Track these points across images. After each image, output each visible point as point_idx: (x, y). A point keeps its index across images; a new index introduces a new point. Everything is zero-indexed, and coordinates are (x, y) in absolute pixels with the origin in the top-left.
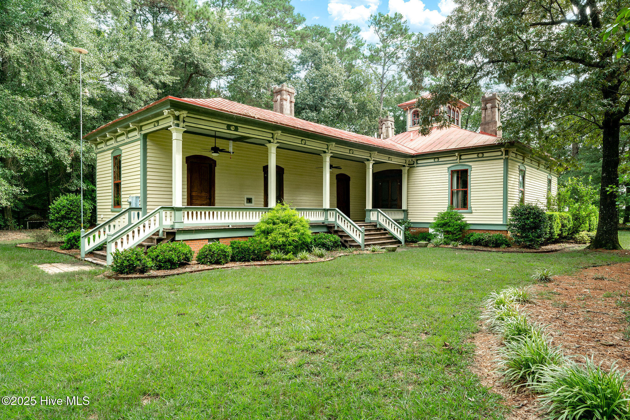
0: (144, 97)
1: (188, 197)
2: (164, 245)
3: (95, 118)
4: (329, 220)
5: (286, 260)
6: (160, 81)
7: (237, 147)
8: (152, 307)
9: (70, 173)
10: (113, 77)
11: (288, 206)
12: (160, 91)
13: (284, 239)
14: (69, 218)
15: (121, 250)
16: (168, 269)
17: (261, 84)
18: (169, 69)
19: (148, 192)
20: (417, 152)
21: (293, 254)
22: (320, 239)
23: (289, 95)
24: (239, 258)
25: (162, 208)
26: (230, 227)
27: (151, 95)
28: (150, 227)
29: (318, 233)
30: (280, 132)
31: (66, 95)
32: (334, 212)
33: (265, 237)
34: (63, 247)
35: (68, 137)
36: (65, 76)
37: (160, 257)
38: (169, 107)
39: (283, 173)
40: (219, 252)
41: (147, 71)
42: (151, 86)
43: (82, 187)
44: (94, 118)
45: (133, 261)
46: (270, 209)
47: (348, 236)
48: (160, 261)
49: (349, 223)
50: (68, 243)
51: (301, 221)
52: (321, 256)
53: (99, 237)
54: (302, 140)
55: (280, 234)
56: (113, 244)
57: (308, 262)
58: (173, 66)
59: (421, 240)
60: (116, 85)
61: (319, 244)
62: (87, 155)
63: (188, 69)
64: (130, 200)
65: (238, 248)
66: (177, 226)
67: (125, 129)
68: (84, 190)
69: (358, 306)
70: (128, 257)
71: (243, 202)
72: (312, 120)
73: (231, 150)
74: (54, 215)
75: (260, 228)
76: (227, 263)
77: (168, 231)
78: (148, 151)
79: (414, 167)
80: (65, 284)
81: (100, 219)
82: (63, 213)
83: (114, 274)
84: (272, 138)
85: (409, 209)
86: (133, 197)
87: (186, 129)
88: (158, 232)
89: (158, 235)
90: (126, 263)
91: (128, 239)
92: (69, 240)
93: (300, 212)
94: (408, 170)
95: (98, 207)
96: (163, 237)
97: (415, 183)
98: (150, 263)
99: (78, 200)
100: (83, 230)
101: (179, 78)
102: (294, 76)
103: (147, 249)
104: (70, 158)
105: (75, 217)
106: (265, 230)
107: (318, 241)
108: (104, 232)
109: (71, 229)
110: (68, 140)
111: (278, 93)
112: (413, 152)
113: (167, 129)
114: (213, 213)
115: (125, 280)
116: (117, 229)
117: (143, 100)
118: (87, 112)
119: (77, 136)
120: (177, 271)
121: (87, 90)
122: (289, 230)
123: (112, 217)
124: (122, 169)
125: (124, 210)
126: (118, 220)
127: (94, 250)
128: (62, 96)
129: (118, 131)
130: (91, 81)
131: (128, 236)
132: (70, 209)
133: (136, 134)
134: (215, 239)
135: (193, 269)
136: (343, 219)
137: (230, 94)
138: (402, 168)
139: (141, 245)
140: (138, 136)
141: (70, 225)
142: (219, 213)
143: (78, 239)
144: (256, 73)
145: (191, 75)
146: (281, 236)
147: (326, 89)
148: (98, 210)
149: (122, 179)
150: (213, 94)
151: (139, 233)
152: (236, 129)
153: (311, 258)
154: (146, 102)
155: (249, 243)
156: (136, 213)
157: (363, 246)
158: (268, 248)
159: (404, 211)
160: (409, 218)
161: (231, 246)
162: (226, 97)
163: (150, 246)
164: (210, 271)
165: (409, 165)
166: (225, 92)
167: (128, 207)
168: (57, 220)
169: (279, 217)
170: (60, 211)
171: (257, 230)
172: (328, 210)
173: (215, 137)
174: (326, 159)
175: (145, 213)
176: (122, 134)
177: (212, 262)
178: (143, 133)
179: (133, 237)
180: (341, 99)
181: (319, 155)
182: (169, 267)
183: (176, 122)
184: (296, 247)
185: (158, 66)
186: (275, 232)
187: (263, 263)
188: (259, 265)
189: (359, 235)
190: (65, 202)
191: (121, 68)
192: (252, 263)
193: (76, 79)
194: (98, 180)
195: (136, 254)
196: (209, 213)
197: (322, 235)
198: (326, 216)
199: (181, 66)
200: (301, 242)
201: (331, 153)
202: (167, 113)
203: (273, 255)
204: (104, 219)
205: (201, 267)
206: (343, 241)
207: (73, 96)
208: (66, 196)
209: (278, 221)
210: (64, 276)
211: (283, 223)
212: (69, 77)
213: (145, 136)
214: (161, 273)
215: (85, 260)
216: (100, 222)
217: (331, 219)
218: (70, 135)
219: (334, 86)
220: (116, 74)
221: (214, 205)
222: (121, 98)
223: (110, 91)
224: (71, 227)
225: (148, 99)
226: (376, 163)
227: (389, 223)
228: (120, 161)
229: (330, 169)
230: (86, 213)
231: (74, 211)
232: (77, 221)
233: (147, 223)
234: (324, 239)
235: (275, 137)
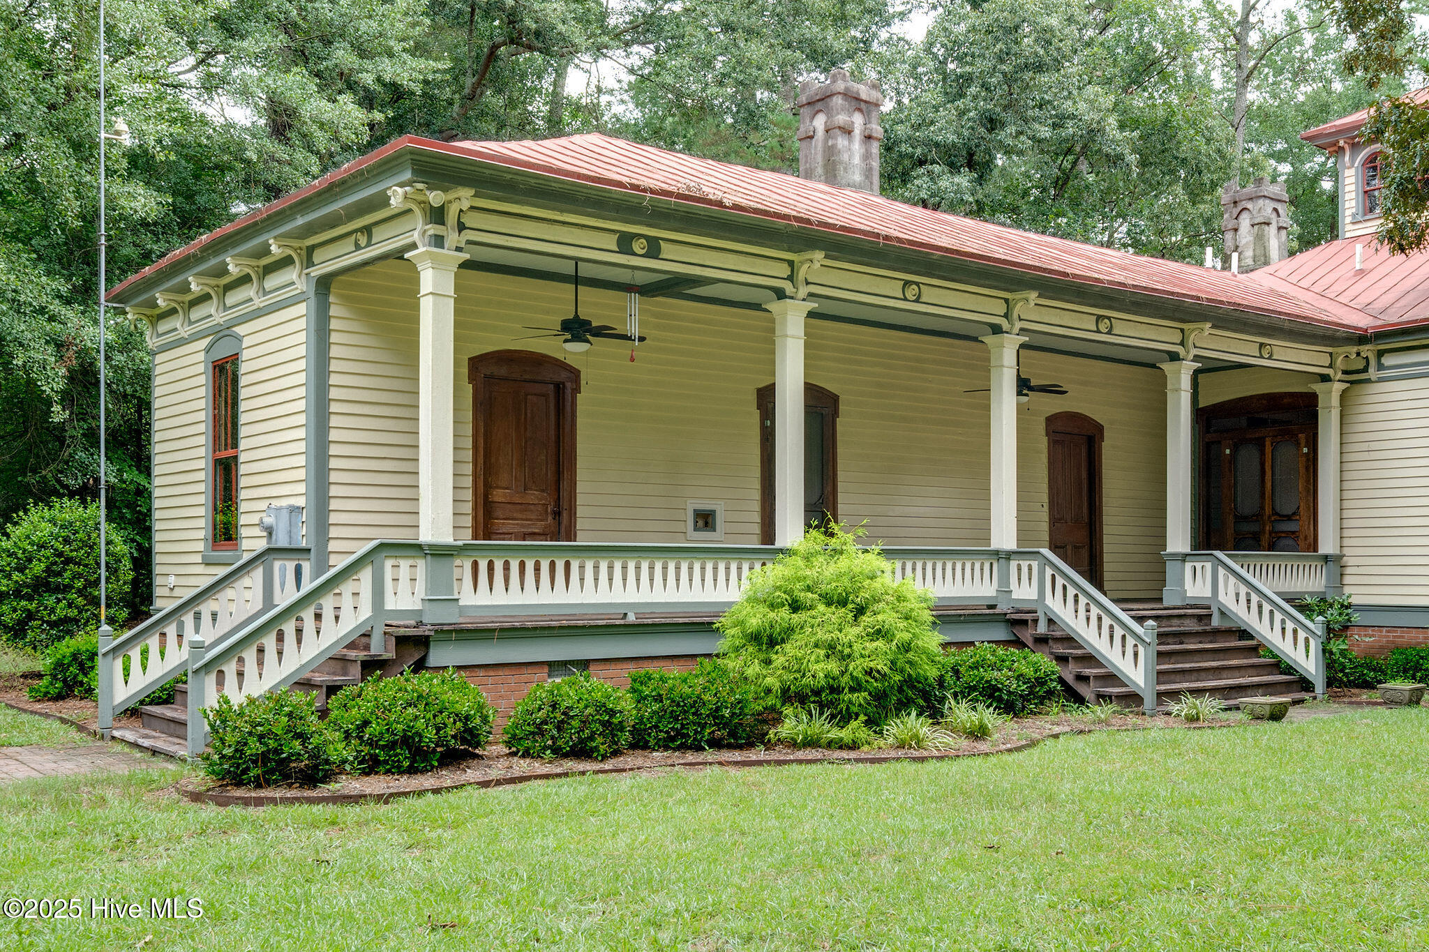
0: (321, 140)
1: (475, 509)
2: (389, 687)
3: (148, 224)
4: (1014, 596)
5: (841, 748)
6: (379, 80)
7: (656, 315)
8: (343, 902)
9: (61, 427)
10: (213, 70)
11: (850, 537)
12: (378, 116)
13: (833, 666)
14: (57, 589)
15: (237, 699)
16: (401, 773)
17: (755, 72)
18: (411, 32)
19: (334, 491)
20: (1379, 323)
21: (869, 723)
22: (975, 667)
23: (860, 110)
24: (662, 735)
25: (382, 546)
26: (631, 618)
27: (345, 133)
28: (337, 618)
29: (972, 644)
30: (819, 255)
31: (51, 143)
32: (1035, 565)
33: (762, 656)
34: (38, 691)
35: (59, 296)
36: (49, 76)
37: (374, 728)
38: (407, 175)
39: (836, 413)
40: (588, 711)
41: (331, 43)
42: (346, 99)
43: (102, 474)
44: (144, 223)
45: (276, 737)
46: (781, 551)
47: (1090, 659)
48: (372, 743)
49: (1093, 607)
50: (54, 677)
51: (899, 599)
52: (979, 733)
53: (162, 654)
54: (907, 283)
55: (816, 646)
56: (211, 680)
57: (925, 754)
58: (428, 21)
59: (1393, 677)
60: (223, 99)
61: (974, 688)
62: (119, 358)
63: (482, 25)
64: (269, 520)
65: (659, 698)
66: (436, 616)
67: (254, 262)
68: (110, 488)
69: (1103, 917)
70: (260, 724)
71: (680, 527)
72: (953, 207)
73: (634, 329)
74: (9, 577)
75: (741, 623)
76: (616, 753)
77: (402, 631)
78: (334, 338)
79: (1368, 381)
80: (47, 816)
81: (165, 592)
82: (38, 568)
83: (211, 785)
84: (791, 278)
85: (1346, 551)
86: (279, 509)
87: (467, 256)
88: (367, 635)
89: (367, 648)
90: (254, 747)
91: (260, 663)
92: (60, 666)
93: (898, 565)
94: (1344, 395)
95: (157, 548)
96: (387, 656)
97: (1374, 446)
98: (339, 750)
99: (91, 523)
100: (105, 628)
101: (448, 65)
102: (884, 35)
103: (328, 697)
104: (63, 371)
105: (79, 584)
106: (759, 633)
107: (968, 677)
108: (180, 636)
109: (66, 627)
110: (55, 307)
111: (819, 106)
112: (1362, 321)
113: (402, 258)
114: (567, 565)
115: (251, 809)
116: (224, 626)
117: (318, 153)
118: (122, 202)
119: (86, 291)
120: (432, 781)
121: (121, 125)
122: (852, 632)
123: (205, 583)
124: (243, 406)
125: (246, 557)
126: (229, 593)
127: (142, 702)
128: (39, 148)
129: (230, 267)
130: (137, 89)
131: (261, 651)
132: (60, 554)
133: (294, 279)
134: (572, 663)
135: (494, 774)
136: (1071, 591)
137: (637, 114)
138: (1318, 388)
139: (305, 685)
140: (298, 285)
141: (61, 611)
142: (589, 566)
143: (89, 664)
144: (733, 30)
145: (495, 47)
146: (822, 652)
147: (1009, 80)
148: (157, 559)
149: (243, 444)
150: (574, 117)
151: (299, 641)
152: (653, 250)
153: (938, 738)
154: (328, 159)
155: (701, 680)
156: (290, 566)
157: (1149, 701)
158: (770, 701)
159: (1326, 558)
160: (1347, 590)
161: (634, 690)
162: (621, 130)
163: (340, 687)
164: (551, 782)
165: (1345, 372)
166: (618, 109)
167: (261, 545)
168: (18, 594)
169: (816, 583)
170: (30, 560)
171: (733, 631)
172: (1009, 555)
173: (576, 280)
174: (1001, 357)
175: (322, 566)
176: (245, 280)
177: (560, 749)
178: (316, 272)
179: (280, 653)
180: (1073, 117)
181: (975, 339)
182: (406, 764)
183: (433, 229)
184: (880, 697)
185: (371, 23)
186: (798, 639)
187: (754, 758)
188: (736, 763)
189: (1136, 655)
190: (47, 528)
191: (243, 38)
192: (710, 755)
193: (85, 87)
194: (157, 448)
195: (290, 715)
196: (553, 564)
197: (986, 652)
198: (1004, 580)
199: (457, 17)
200: (898, 678)
201: (1023, 331)
202: (400, 198)
203: (792, 724)
204: (177, 592)
205: (522, 766)
206: (1070, 679)
207: (77, 146)
208: (50, 507)
209: (810, 595)
210: (44, 791)
211: (829, 604)
212: (61, 79)
213: (324, 284)
214: (377, 784)
215: (113, 738)
216: (163, 604)
217: (1024, 592)
218: (64, 289)
219: (1039, 68)
220: (221, 58)
221: (571, 536)
222: (241, 147)
223: (203, 120)
224: (66, 620)
225: (335, 147)
226: (1208, 369)
227: (1260, 607)
228: (235, 380)
229: (1019, 393)
230: (116, 571)
231: (76, 564)
232: (86, 598)
233: (328, 603)
234: (993, 667)
235: (802, 273)
